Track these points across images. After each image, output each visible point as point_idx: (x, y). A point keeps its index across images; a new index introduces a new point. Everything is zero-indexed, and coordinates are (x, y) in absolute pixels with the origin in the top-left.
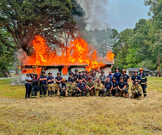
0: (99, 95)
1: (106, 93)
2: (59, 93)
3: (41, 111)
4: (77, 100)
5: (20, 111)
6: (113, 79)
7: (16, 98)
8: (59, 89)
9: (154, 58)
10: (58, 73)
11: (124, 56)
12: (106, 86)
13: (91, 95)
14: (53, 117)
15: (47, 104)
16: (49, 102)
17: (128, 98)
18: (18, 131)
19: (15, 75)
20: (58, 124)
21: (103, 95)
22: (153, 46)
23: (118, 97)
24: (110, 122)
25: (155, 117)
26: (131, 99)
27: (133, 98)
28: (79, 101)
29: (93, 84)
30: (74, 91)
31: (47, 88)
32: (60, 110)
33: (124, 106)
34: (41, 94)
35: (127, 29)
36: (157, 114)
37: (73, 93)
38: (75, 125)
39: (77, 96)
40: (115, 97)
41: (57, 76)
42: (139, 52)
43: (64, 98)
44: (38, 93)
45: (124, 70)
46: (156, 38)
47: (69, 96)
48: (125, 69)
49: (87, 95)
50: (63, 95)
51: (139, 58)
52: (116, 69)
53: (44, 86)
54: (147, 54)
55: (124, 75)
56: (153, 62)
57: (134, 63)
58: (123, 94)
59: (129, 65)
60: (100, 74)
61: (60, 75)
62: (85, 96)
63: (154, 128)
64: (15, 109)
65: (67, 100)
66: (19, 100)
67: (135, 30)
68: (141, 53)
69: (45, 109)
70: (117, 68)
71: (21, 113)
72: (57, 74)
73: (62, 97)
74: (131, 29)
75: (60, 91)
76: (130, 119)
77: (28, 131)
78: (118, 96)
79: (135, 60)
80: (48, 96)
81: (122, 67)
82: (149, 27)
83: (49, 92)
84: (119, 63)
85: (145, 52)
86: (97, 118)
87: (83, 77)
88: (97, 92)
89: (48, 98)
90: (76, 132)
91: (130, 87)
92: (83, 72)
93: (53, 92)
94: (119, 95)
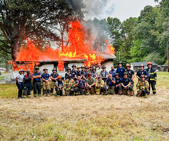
0: (101, 94)
1: (108, 91)
2: (55, 92)
3: (36, 112)
4: (76, 99)
5: (13, 112)
6: (115, 75)
7: (7, 97)
8: (55, 87)
9: (161, 50)
10: (54, 69)
11: (128, 48)
12: (108, 83)
13: (91, 94)
14: (49, 118)
15: (42, 105)
16: (44, 102)
17: (133, 97)
18: (11, 134)
19: (5, 72)
20: (55, 126)
21: (105, 93)
22: (161, 37)
23: (122, 96)
24: (114, 124)
25: (164, 117)
26: (136, 97)
27: (139, 97)
28: (78, 100)
29: (93, 81)
30: (72, 89)
31: (42, 86)
32: (57, 110)
33: (129, 105)
34: (35, 93)
35: (130, 18)
36: (167, 114)
37: (70, 91)
38: (75, 127)
39: (76, 95)
40: (119, 96)
41: (52, 72)
42: (144, 43)
43: (61, 97)
44: (32, 92)
45: (128, 65)
46: (164, 28)
47: (66, 95)
48: (129, 63)
49: (87, 94)
50: (60, 93)
51: (145, 51)
52: (119, 64)
53: (38, 84)
54: (154, 46)
55: (128, 71)
56: (161, 55)
57: (139, 57)
58: (127, 92)
59: (134, 59)
60: (101, 70)
61: (55, 71)
62: (85, 94)
63: (164, 129)
64: (6, 110)
65: (65, 100)
66: (11, 100)
67: (140, 18)
68: (147, 44)
69: (40, 110)
70: (120, 62)
71: (13, 114)
72: (53, 71)
73: (59, 96)
74: (135, 18)
75: (56, 90)
76: (137, 120)
77: (22, 134)
78: (121, 94)
79: (140, 53)
80: (43, 95)
81: (125, 62)
82: (156, 15)
83: (44, 91)
84: (122, 57)
85: (152, 44)
86: (99, 119)
87: (82, 73)
88: (98, 90)
89: (43, 97)
90: (76, 135)
91: (135, 84)
92: (82, 68)
93: (48, 90)
94: (123, 93)
